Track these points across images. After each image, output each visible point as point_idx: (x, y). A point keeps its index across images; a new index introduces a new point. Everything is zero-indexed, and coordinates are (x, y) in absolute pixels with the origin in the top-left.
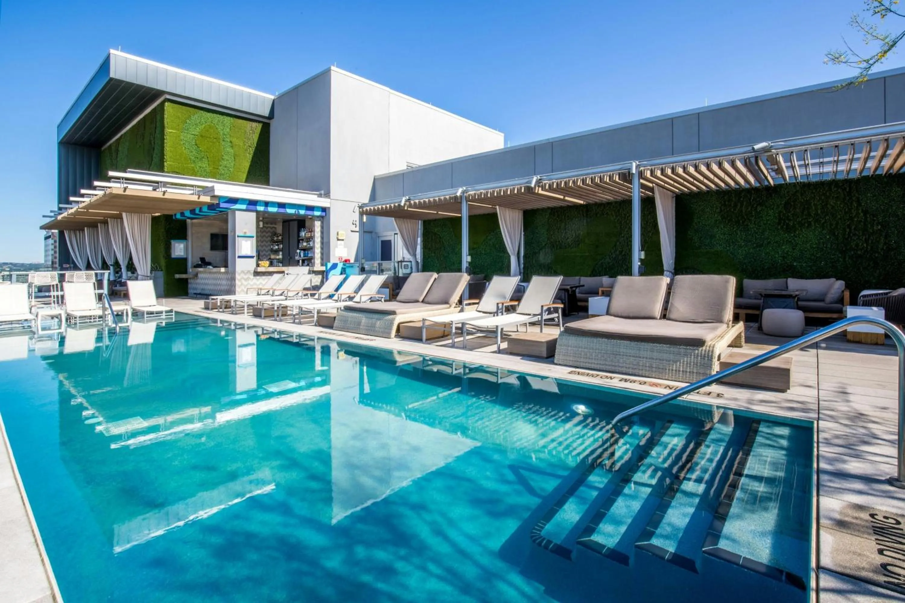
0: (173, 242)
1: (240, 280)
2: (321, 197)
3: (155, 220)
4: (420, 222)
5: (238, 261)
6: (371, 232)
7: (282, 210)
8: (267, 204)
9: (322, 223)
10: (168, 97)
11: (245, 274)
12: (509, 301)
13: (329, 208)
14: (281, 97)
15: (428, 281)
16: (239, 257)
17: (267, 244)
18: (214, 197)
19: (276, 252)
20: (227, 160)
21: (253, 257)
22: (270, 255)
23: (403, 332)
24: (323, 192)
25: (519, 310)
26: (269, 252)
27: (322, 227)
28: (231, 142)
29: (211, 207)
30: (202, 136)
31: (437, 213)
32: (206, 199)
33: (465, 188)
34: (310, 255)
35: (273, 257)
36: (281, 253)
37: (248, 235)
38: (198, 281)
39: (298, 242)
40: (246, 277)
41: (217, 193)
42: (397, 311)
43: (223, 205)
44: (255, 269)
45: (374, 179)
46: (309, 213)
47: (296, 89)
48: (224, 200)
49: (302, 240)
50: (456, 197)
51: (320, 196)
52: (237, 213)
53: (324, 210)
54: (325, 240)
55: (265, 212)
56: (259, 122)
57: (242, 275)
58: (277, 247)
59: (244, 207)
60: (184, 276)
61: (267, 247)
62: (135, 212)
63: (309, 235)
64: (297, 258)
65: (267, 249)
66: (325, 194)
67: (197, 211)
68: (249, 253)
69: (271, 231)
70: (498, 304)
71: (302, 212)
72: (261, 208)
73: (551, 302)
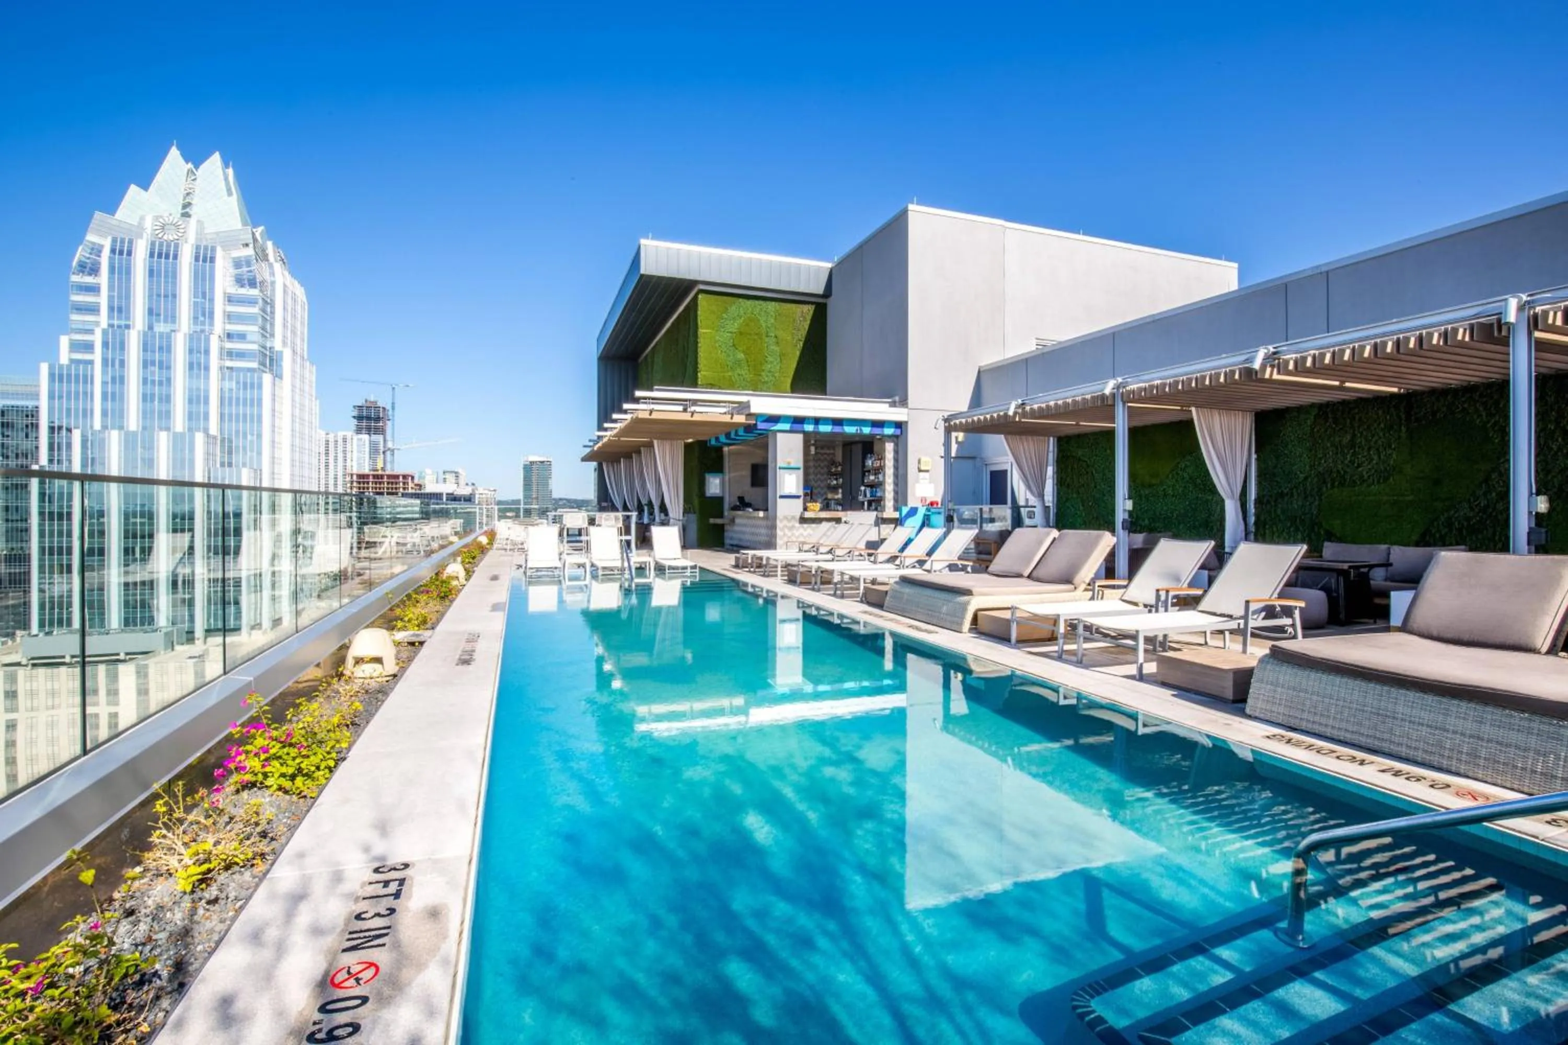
0: (707, 476)
1: (782, 530)
2: (895, 406)
3: (687, 447)
4: (1051, 439)
5: (779, 501)
6: (973, 458)
7: (837, 429)
8: (817, 421)
9: (896, 445)
10: (702, 287)
11: (789, 521)
12: (1186, 585)
13: (906, 422)
14: (841, 263)
15: (1040, 543)
16: (782, 497)
17: (822, 478)
18: (749, 415)
19: (834, 489)
20: (772, 362)
21: (798, 497)
22: (826, 493)
23: (983, 625)
24: (897, 399)
25: (1203, 605)
26: (825, 490)
27: (896, 452)
28: (776, 337)
29: (749, 428)
30: (741, 333)
31: (1077, 425)
32: (740, 419)
33: (1120, 380)
34: (879, 494)
35: (830, 496)
36: (840, 491)
37: (792, 465)
38: (736, 528)
39: (863, 475)
40: (790, 525)
41: (753, 410)
42: (974, 590)
43: (761, 426)
44: (802, 513)
45: (979, 372)
46: (877, 431)
47: (861, 247)
48: (764, 418)
49: (869, 471)
50: (1103, 397)
51: (893, 404)
52: (779, 435)
53: (899, 425)
54: (901, 471)
55: (816, 433)
56: (812, 303)
57: (785, 522)
58: (835, 482)
59: (787, 426)
60: (719, 521)
61: (822, 481)
62: (666, 439)
63: (877, 464)
64: (861, 498)
65: (822, 485)
66: (900, 402)
67: (733, 436)
68: (794, 491)
69: (828, 458)
70: (1158, 591)
71: (867, 430)
72: (809, 428)
73: (1276, 595)
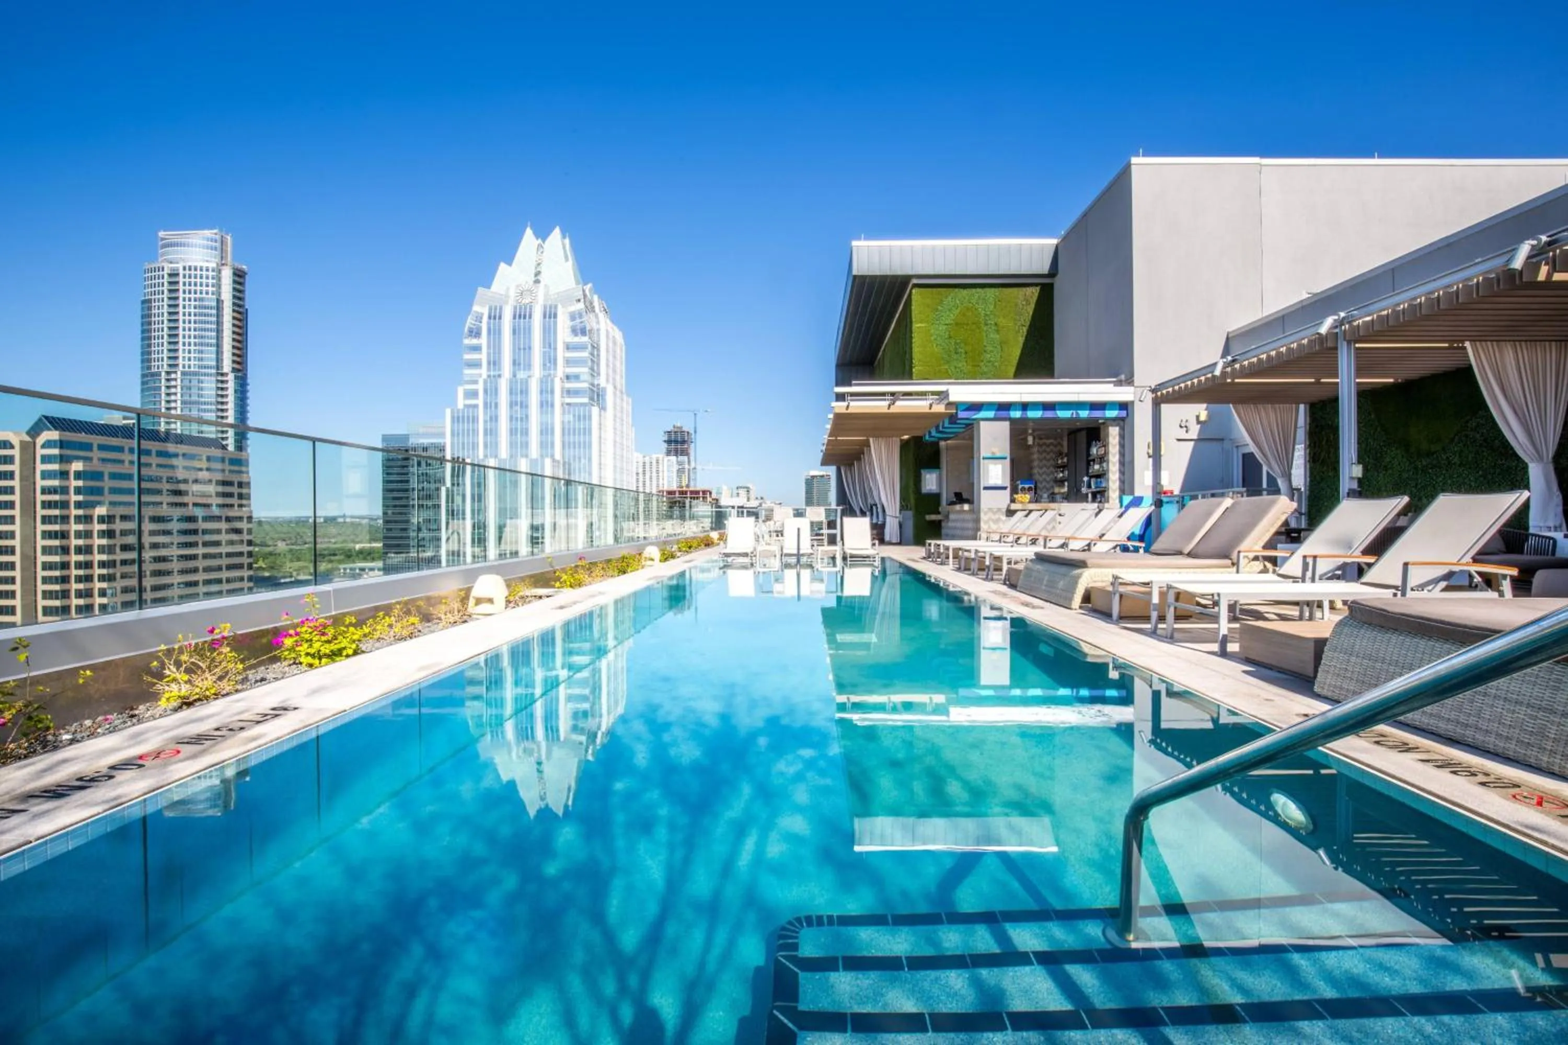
0: (923, 472)
1: (986, 522)
2: (1121, 385)
3: (904, 445)
4: (1302, 407)
5: (983, 492)
6: (1222, 440)
7: (1049, 414)
8: (1025, 406)
9: (1122, 429)
10: (915, 281)
11: (994, 513)
13: (1132, 403)
14: (1065, 239)
15: (1209, 514)
16: (985, 488)
17: (1048, 471)
18: (950, 405)
19: (1061, 482)
20: (992, 351)
21: (1005, 488)
22: (1053, 487)
24: (1123, 377)
26: (1052, 483)
27: (1122, 436)
28: (996, 324)
29: (953, 419)
30: (957, 324)
31: (1318, 382)
32: (940, 408)
33: (1344, 315)
34: (1104, 485)
35: (1057, 490)
36: (1066, 484)
37: (998, 455)
38: (950, 524)
39: (1088, 464)
40: (994, 517)
41: (952, 398)
43: (962, 415)
44: (1009, 506)
45: (1228, 338)
46: (1097, 414)
47: (1085, 215)
48: (964, 407)
49: (1094, 460)
51: (1119, 383)
52: (982, 423)
53: (1124, 406)
54: (1127, 459)
55: (1024, 420)
56: (1036, 285)
57: (990, 515)
58: (1061, 475)
59: (991, 414)
60: (933, 517)
61: (1048, 475)
62: (882, 437)
63: (1102, 451)
64: (1084, 490)
65: (1048, 479)
66: (1126, 380)
67: (941, 429)
68: (999, 482)
69: (1055, 449)
71: (1084, 414)
72: (1017, 414)
73: (1468, 559)
